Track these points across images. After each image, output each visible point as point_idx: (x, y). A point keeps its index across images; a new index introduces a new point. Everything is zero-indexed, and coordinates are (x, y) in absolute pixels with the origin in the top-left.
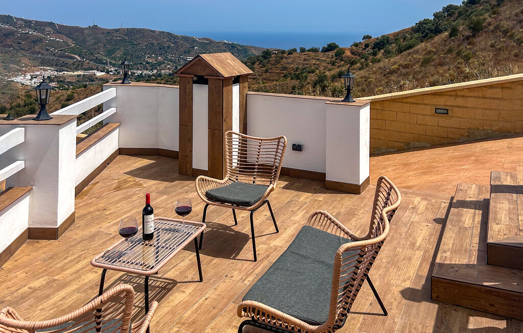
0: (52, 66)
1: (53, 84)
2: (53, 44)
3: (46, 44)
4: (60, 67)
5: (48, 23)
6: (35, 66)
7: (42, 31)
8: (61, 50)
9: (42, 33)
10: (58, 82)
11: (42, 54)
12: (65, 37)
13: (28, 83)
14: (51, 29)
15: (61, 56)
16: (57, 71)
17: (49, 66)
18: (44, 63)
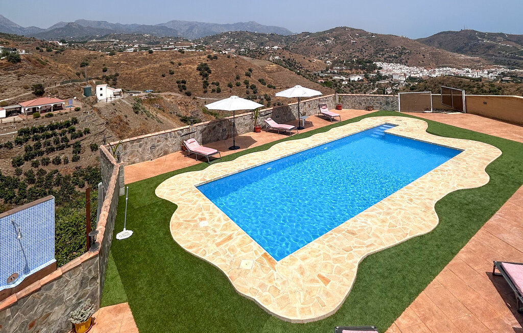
0: (504, 65)
1: (507, 78)
2: (505, 49)
3: (499, 49)
4: (512, 65)
5: (499, 34)
6: (491, 65)
7: (495, 40)
8: (512, 53)
9: (494, 41)
10: (511, 76)
11: (496, 56)
12: (514, 43)
13: (486, 76)
14: (502, 38)
15: (512, 58)
16: (509, 69)
17: (502, 65)
18: (497, 62)
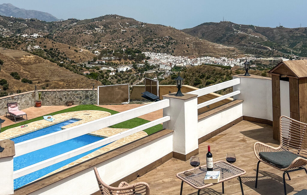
0: (253, 54)
1: (254, 66)
2: (253, 39)
3: (249, 40)
4: (258, 54)
5: (249, 26)
6: (242, 54)
7: (246, 31)
8: (258, 44)
9: (246, 33)
10: (257, 64)
11: (247, 46)
12: (260, 35)
13: (238, 64)
14: (252, 30)
15: (258, 47)
16: (256, 57)
17: (251, 54)
18: (248, 52)
